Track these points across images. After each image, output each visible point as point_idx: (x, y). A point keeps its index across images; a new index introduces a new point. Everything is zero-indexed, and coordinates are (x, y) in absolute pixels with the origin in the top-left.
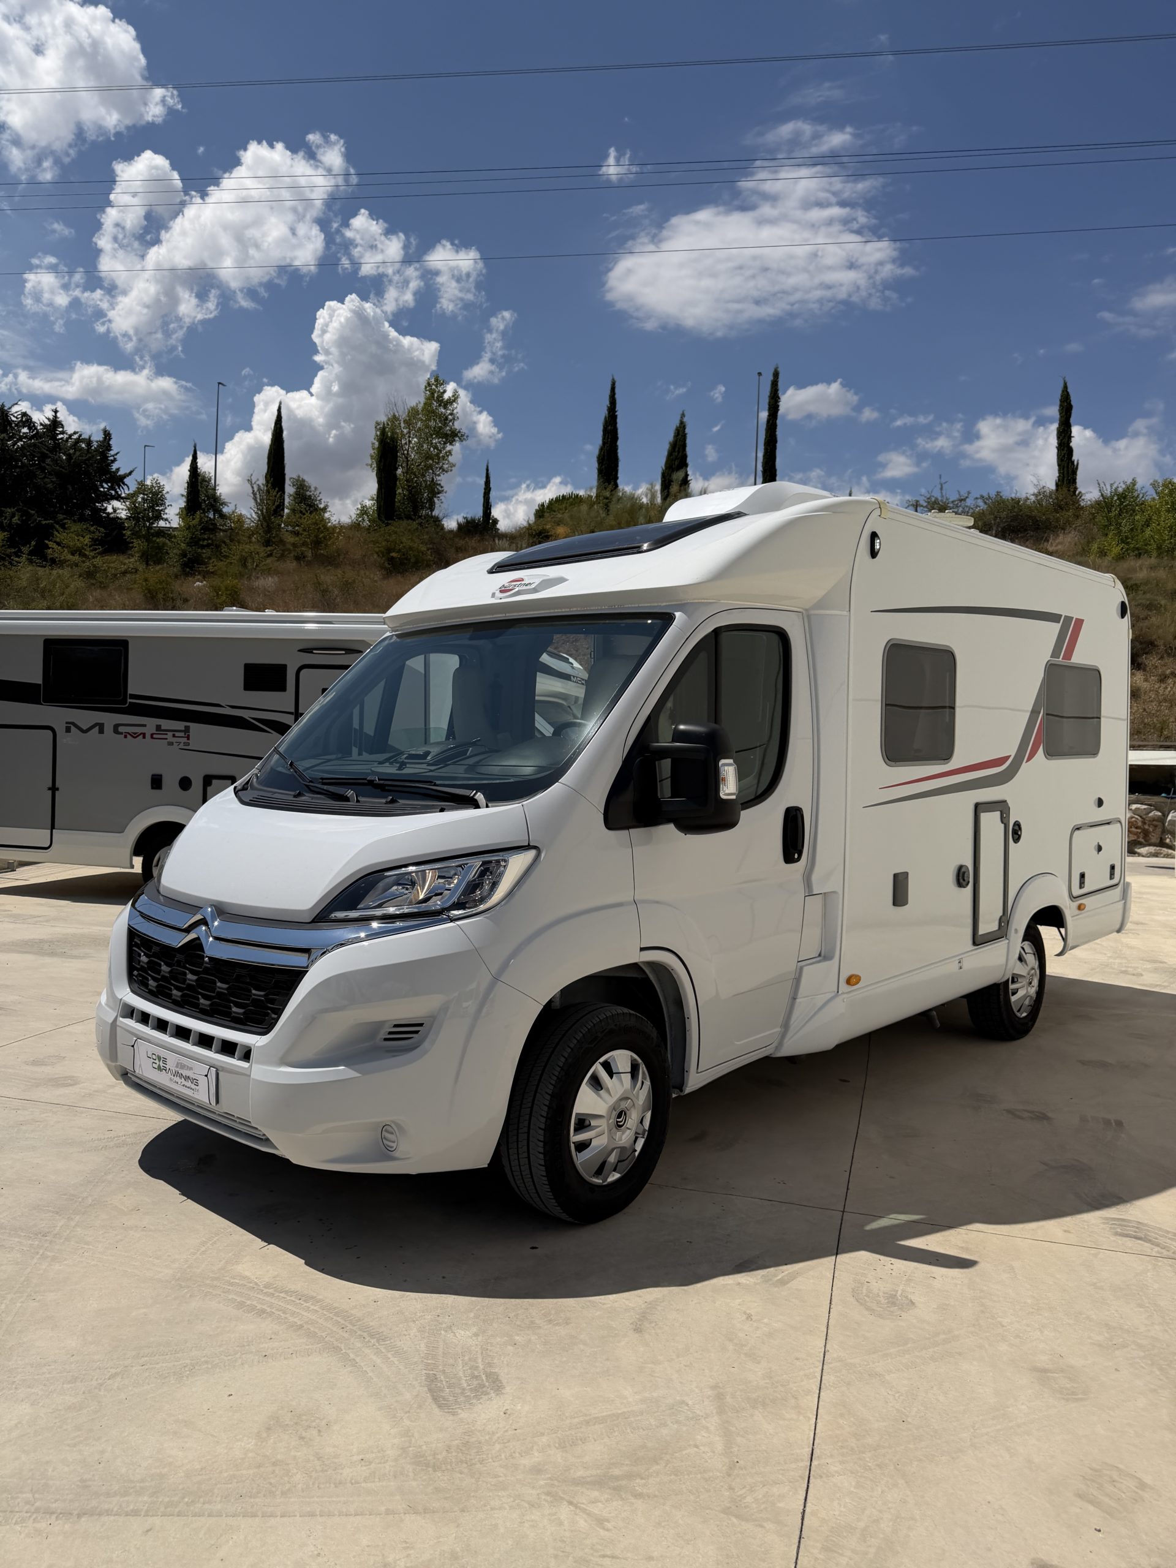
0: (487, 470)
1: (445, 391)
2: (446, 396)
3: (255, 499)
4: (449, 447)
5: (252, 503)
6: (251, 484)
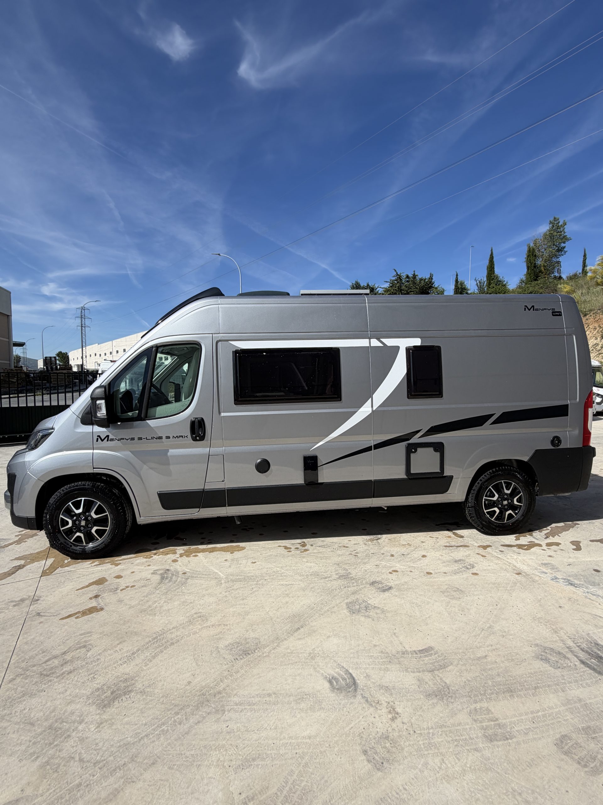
0: (585, 250)
1: (559, 222)
2: (560, 224)
3: (478, 286)
4: (563, 245)
5: (477, 288)
6: (476, 281)
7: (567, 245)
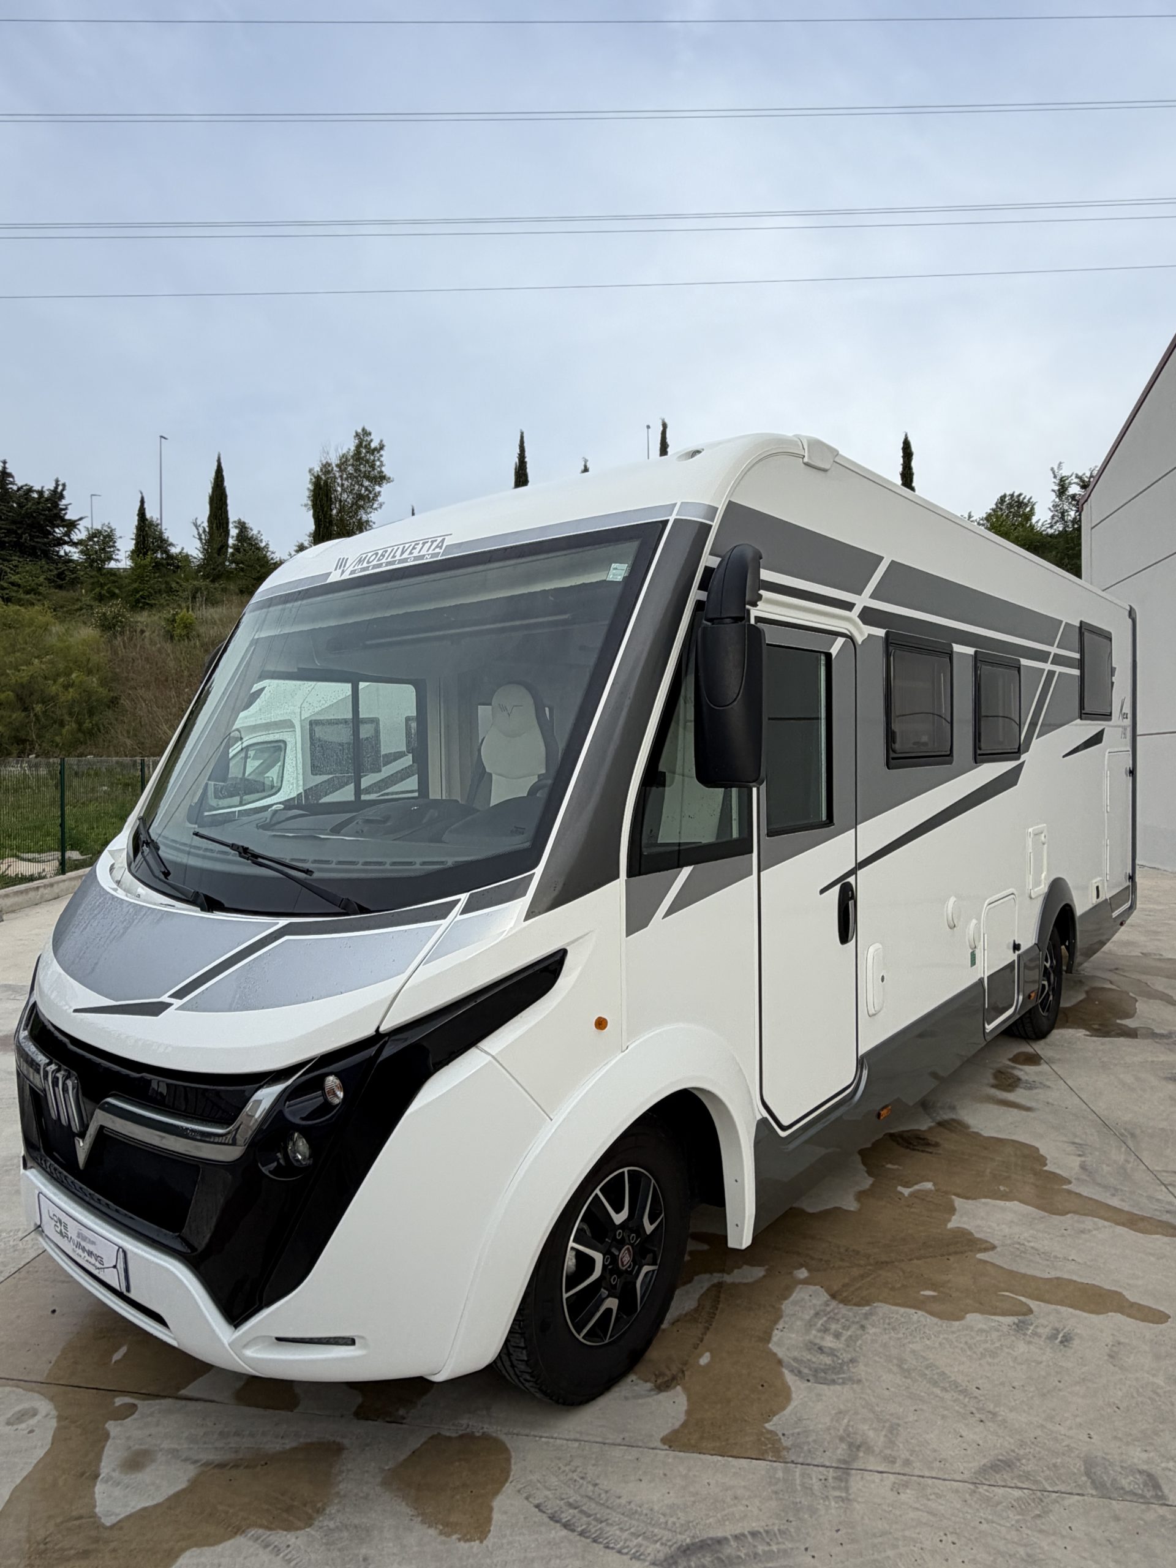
1: (372, 441)
2: (373, 445)
3: (200, 539)
4: (377, 488)
5: (198, 544)
6: (197, 527)
7: (385, 491)
